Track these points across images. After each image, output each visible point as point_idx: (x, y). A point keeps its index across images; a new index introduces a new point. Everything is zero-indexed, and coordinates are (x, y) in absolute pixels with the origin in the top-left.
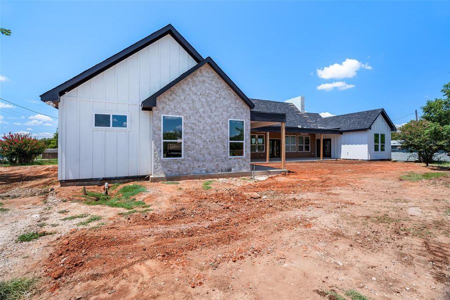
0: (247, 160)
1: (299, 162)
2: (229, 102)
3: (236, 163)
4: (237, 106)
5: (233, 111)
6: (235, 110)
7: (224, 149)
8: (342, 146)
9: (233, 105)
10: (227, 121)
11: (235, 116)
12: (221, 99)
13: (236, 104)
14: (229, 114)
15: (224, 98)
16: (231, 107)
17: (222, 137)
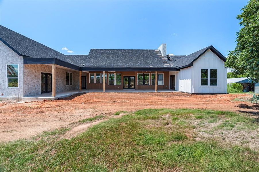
0: (21, 90)
1: (127, 93)
2: (7, 53)
3: (12, 92)
4: (13, 55)
5: (11, 59)
6: (12, 58)
7: (3, 82)
8: (180, 80)
9: (10, 55)
10: (6, 65)
11: (11, 62)
12: (2, 51)
13: (12, 54)
14: (7, 61)
15: (4, 51)
16: (8, 56)
17: (2, 75)
